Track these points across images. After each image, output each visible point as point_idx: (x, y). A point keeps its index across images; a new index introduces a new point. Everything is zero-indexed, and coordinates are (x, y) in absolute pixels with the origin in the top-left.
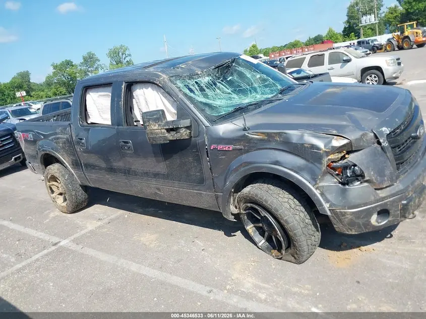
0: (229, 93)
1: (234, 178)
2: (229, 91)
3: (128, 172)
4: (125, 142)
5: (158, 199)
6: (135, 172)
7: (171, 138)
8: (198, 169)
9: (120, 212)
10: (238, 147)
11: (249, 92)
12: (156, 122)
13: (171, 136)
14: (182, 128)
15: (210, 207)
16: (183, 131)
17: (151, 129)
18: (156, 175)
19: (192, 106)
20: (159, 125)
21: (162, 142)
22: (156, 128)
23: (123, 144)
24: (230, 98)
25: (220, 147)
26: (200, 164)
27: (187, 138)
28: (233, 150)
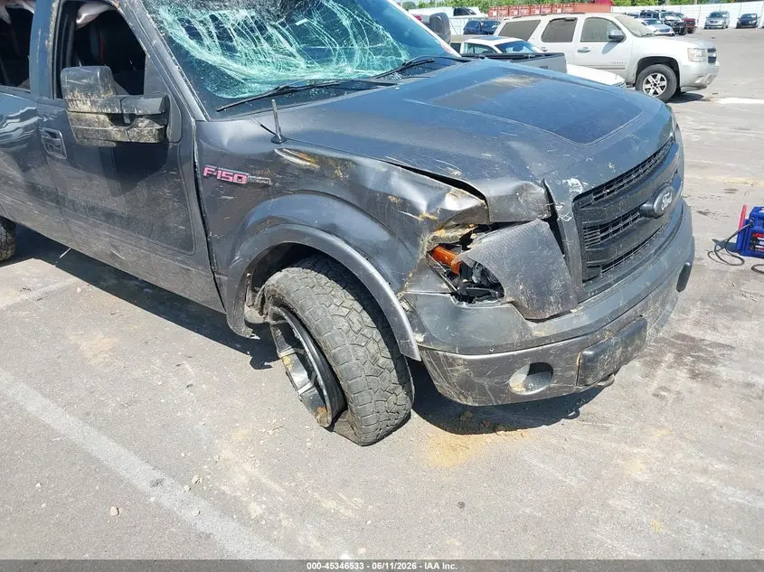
0: (291, 55)
1: (250, 250)
2: (293, 50)
4: (51, 133)
5: (117, 266)
7: (119, 137)
8: (182, 216)
10: (259, 179)
11: (335, 59)
12: (86, 95)
13: (117, 133)
14: (141, 116)
15: (208, 302)
16: (143, 124)
17: (77, 109)
19: (176, 69)
20: (93, 103)
21: (101, 143)
22: (86, 108)
23: (48, 137)
24: (287, 64)
25: (222, 173)
26: (186, 206)
27: (153, 141)
28: (248, 183)
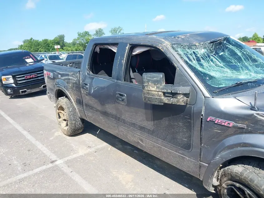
0: (222, 67)
2: (222, 65)
3: (117, 119)
4: (120, 95)
5: (139, 147)
6: (124, 120)
7: (166, 102)
8: (187, 135)
9: (105, 144)
10: (240, 125)
11: (240, 69)
12: (155, 84)
13: (166, 100)
14: (180, 94)
16: (180, 97)
17: (149, 89)
18: (142, 128)
20: (157, 88)
21: (156, 103)
22: (153, 89)
23: (119, 96)
24: (224, 71)
25: (218, 121)
26: (191, 131)
27: (183, 104)
28: (234, 127)
